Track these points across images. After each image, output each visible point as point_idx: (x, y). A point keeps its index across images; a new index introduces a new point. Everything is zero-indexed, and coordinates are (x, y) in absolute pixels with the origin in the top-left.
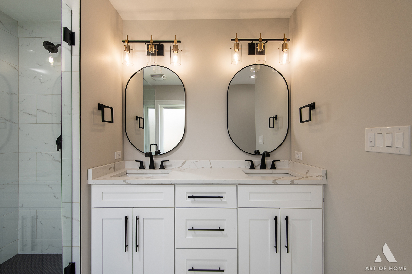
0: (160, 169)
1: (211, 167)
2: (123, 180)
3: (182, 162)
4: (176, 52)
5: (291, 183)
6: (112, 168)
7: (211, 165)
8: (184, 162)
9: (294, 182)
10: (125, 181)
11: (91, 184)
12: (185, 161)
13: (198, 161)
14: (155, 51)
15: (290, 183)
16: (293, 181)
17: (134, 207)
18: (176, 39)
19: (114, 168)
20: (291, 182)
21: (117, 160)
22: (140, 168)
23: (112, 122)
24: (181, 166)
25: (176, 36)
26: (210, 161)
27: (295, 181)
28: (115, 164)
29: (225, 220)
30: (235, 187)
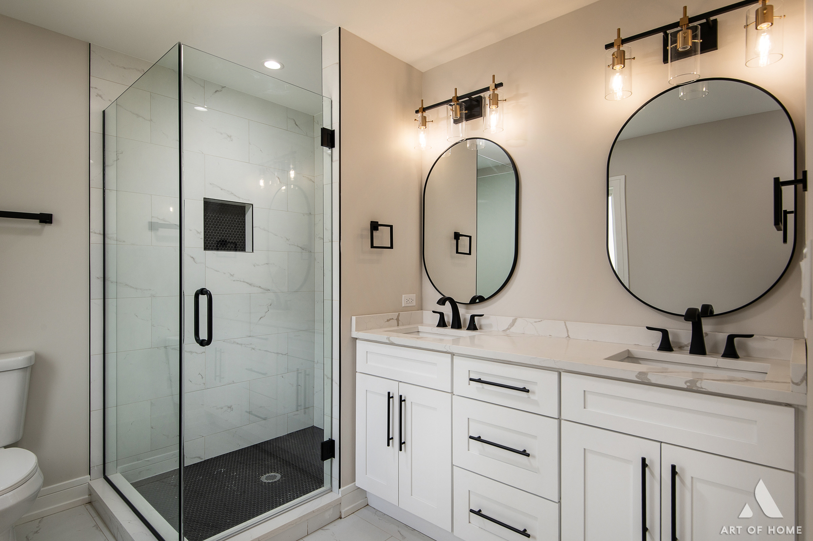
0: (469, 329)
1: (568, 336)
2: (386, 336)
3: (510, 320)
4: (494, 107)
5: (688, 386)
6: (393, 319)
7: (568, 331)
8: (514, 321)
9: (698, 384)
10: (388, 339)
11: (357, 338)
12: (516, 319)
13: (540, 320)
14: (461, 114)
15: (685, 386)
16: (693, 382)
17: (401, 382)
18: (494, 82)
19: (398, 320)
20: (688, 384)
21: (406, 309)
22: (439, 326)
23: (391, 247)
24: (508, 329)
25: (494, 76)
26: (565, 322)
27: (699, 382)
28: (399, 314)
29: (535, 437)
30: (556, 375)
